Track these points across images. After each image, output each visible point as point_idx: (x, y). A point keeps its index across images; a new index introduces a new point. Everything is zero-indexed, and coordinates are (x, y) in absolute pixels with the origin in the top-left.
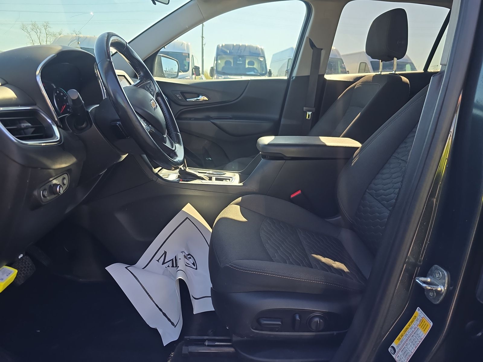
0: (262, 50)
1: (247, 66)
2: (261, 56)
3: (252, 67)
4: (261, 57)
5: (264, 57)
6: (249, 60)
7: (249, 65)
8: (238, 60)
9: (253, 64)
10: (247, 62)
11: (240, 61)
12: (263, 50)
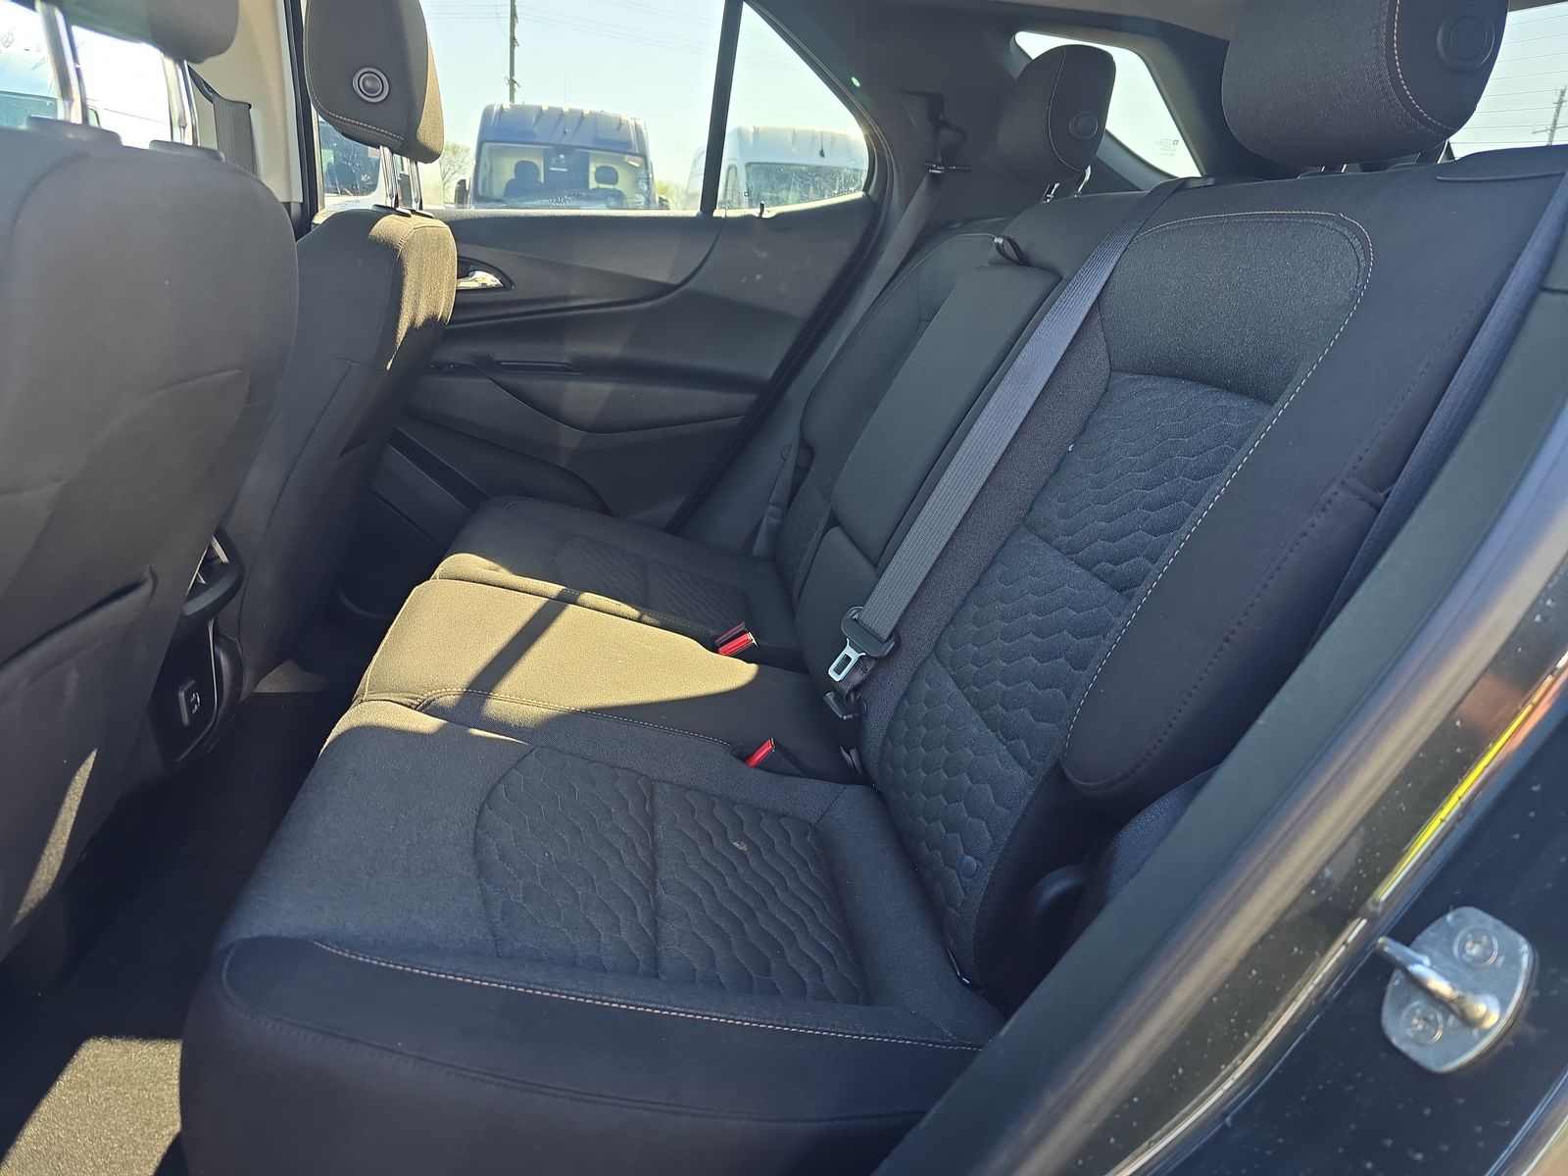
0: (638, 131)
1: (593, 184)
2: (630, 151)
3: (611, 187)
4: (631, 157)
5: (644, 156)
6: (599, 165)
7: (598, 180)
8: (554, 160)
9: (615, 181)
10: (592, 169)
11: (558, 164)
12: (640, 130)
